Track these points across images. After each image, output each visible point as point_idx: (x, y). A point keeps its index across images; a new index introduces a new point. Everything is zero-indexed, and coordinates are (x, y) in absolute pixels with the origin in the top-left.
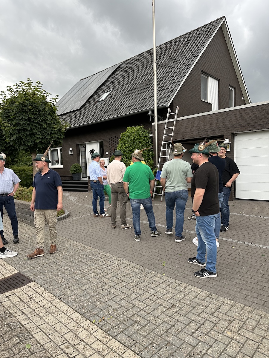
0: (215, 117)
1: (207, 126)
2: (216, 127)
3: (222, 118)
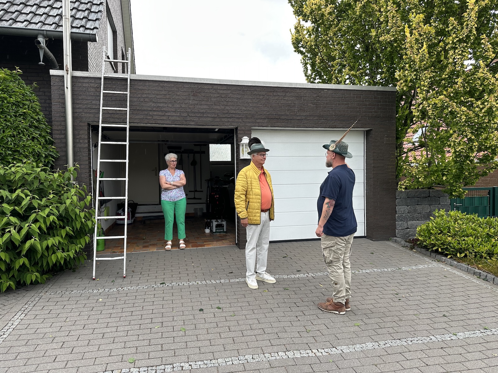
2: (225, 112)
3: (235, 96)
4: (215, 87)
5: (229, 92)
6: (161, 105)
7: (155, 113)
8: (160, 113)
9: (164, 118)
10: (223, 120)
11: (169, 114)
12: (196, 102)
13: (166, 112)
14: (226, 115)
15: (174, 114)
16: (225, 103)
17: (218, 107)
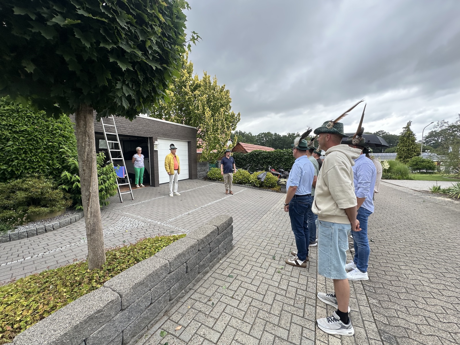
0: (147, 122)
1: (141, 127)
2: (148, 130)
3: (152, 124)
4: (144, 119)
5: (149, 122)
6: (124, 125)
7: (121, 128)
8: (124, 129)
9: (125, 131)
10: (148, 133)
11: (127, 129)
12: (138, 125)
13: (126, 128)
14: (149, 132)
15: (129, 129)
16: (148, 127)
17: (146, 128)
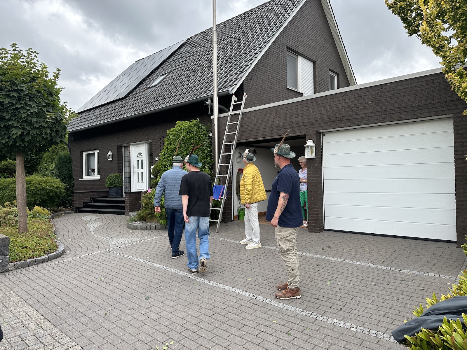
1: (283, 121)
2: (296, 123)
3: (304, 109)
9: (260, 134)
13: (261, 130)
14: (298, 125)
15: (265, 130)
16: (297, 116)
